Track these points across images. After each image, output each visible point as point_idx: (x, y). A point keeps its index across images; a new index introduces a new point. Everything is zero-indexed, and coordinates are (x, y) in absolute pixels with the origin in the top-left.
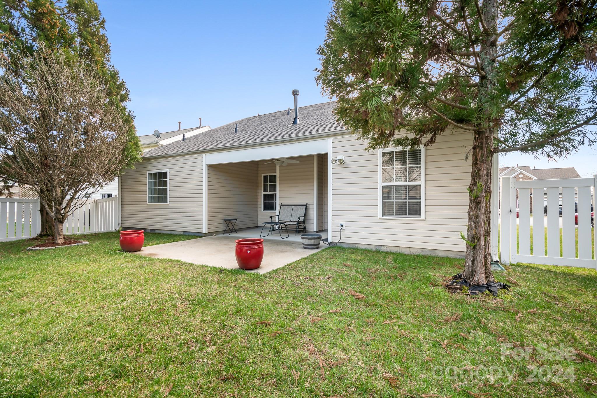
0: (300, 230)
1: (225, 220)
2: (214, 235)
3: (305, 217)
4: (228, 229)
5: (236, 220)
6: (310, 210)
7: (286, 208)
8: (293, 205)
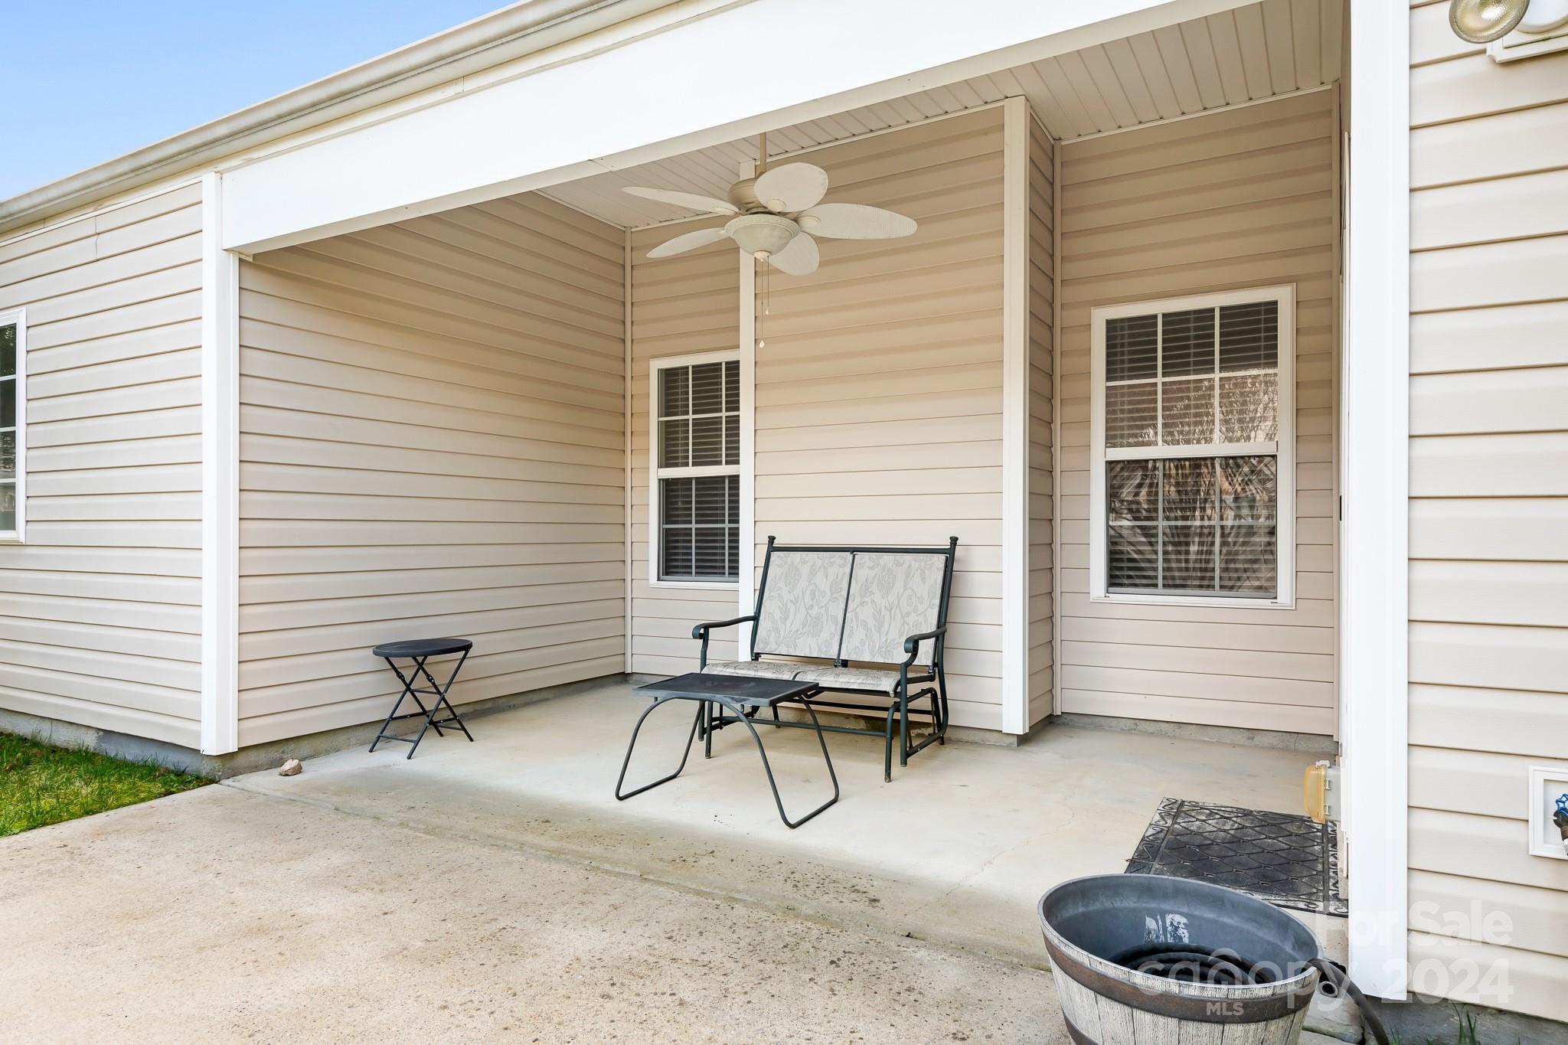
0: (912, 717)
1: (387, 653)
2: (290, 765)
3: (939, 637)
4: (409, 706)
5: (467, 647)
6: (974, 583)
7: (805, 570)
8: (853, 550)
